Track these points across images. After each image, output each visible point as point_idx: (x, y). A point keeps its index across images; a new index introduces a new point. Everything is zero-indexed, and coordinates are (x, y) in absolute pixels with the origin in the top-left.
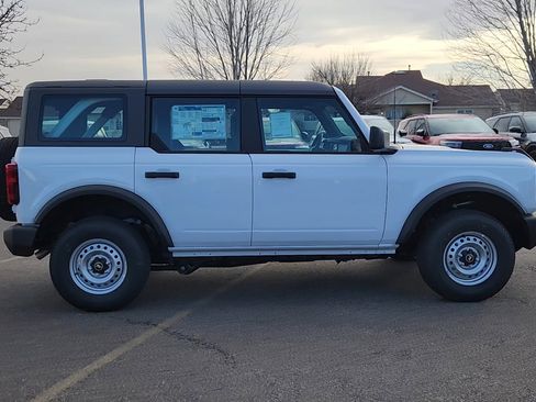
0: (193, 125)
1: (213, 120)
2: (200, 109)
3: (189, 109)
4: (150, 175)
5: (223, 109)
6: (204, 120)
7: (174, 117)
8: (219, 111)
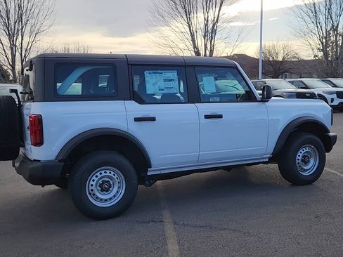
0: (159, 84)
1: (171, 80)
2: (161, 73)
3: (155, 73)
4: (137, 120)
5: (176, 74)
6: (165, 80)
7: (147, 79)
8: (173, 75)
